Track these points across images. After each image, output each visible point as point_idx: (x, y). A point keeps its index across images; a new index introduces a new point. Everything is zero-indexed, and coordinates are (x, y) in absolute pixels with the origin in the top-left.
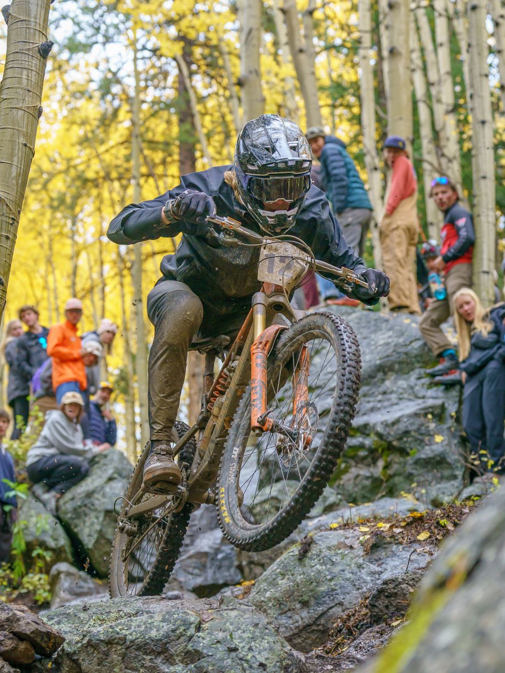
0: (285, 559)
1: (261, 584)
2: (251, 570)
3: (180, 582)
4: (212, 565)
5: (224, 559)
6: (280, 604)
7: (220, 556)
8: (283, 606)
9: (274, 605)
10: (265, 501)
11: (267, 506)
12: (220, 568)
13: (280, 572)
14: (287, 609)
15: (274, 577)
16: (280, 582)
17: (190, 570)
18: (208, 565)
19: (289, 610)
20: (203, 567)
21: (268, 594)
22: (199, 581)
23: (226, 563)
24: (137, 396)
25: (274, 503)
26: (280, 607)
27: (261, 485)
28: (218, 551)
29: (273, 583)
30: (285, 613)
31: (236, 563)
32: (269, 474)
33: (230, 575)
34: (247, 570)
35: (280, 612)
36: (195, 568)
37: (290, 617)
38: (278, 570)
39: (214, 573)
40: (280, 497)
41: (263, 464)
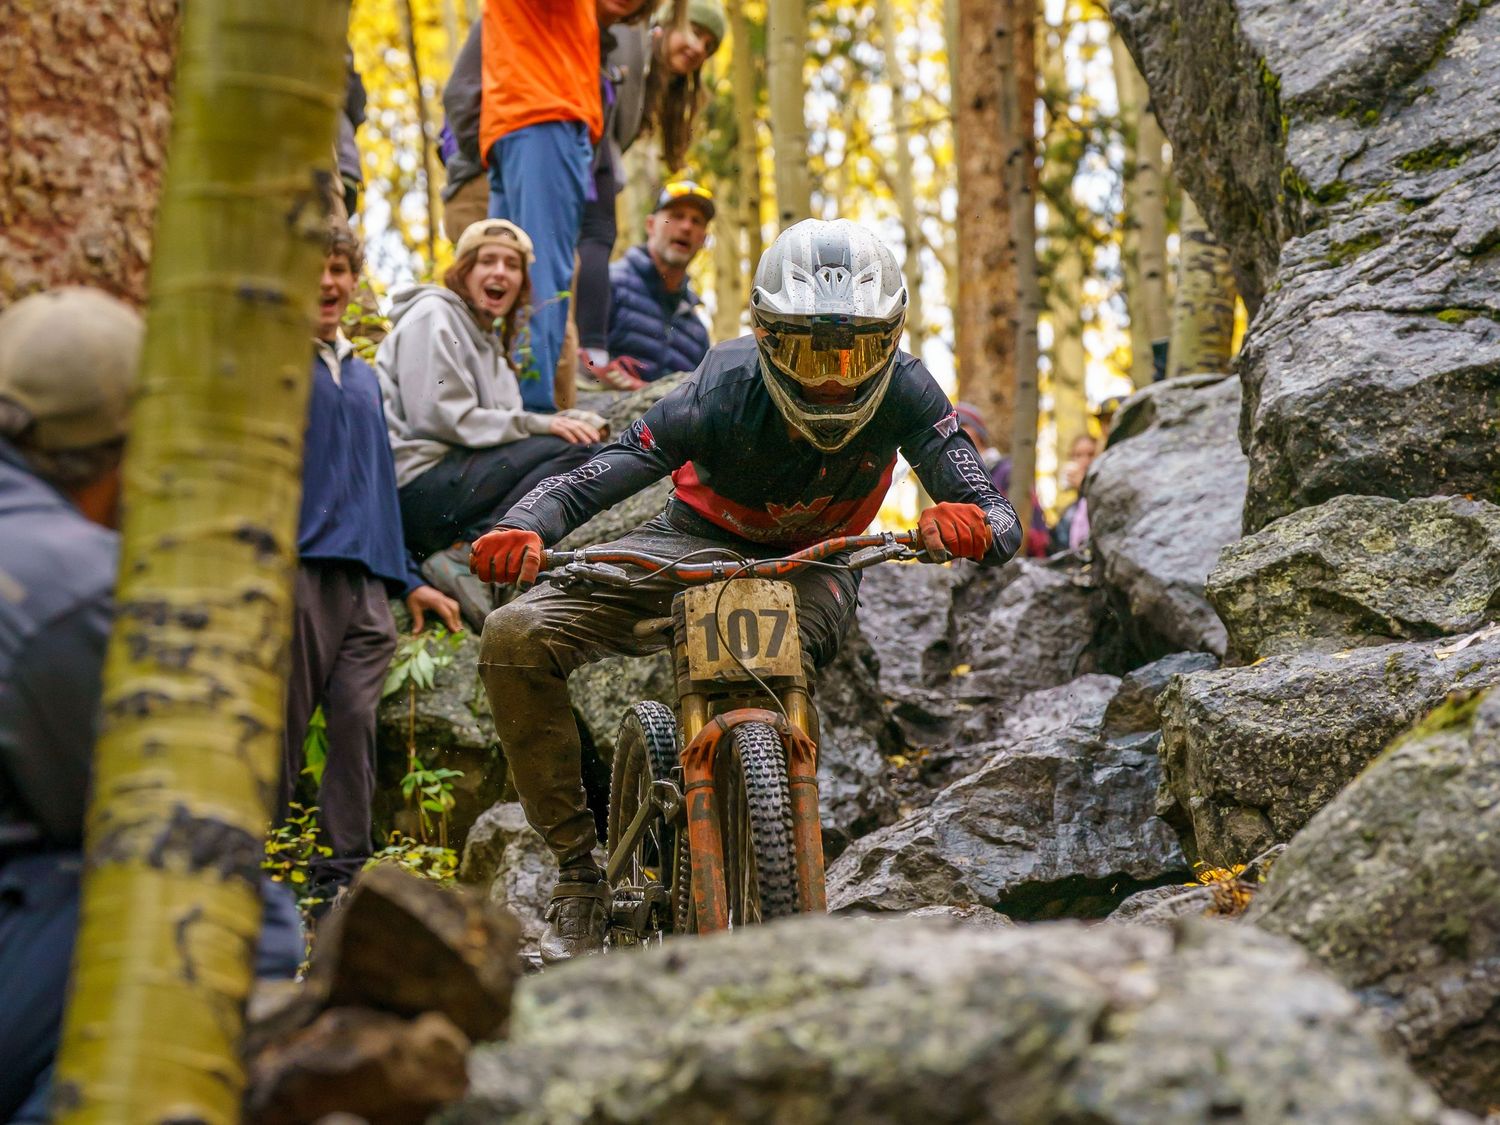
0: (1380, 782)
1: (1289, 873)
2: (1219, 824)
3: (957, 874)
4: (1073, 807)
5: (1113, 784)
6: (1363, 948)
7: (1100, 777)
8: (1370, 957)
9: (1336, 953)
10: (1274, 571)
11: (1279, 590)
12: (1101, 818)
13: (1360, 832)
14: (1386, 965)
15: (1337, 847)
16: (1360, 867)
17: (993, 826)
18: (1059, 807)
19: (1395, 970)
20: (1041, 817)
21: (1316, 912)
22: (1025, 867)
23: (1125, 801)
24: (768, 186)
25: (1307, 577)
26: (1360, 957)
27: (1258, 513)
28: (1093, 754)
29: (1335, 872)
30: (1380, 979)
31: (1162, 802)
32: (1287, 474)
33: (1139, 847)
34: (1204, 825)
35: (1360, 976)
36: (1008, 819)
37: (1399, 997)
38: (1354, 825)
39: (1081, 836)
40: (1329, 557)
41: (1263, 435)
